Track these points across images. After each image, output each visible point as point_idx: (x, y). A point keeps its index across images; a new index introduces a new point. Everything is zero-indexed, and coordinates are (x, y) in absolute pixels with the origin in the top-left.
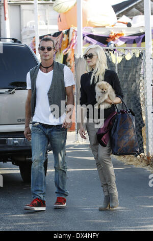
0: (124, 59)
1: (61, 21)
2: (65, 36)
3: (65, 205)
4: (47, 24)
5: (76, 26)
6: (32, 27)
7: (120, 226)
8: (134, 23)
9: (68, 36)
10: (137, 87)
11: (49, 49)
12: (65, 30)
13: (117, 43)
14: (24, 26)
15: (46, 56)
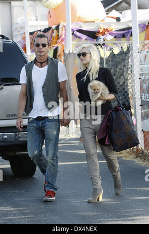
0: (112, 53)
1: (50, 17)
2: (55, 31)
3: (54, 198)
4: (37, 20)
5: (65, 22)
6: (22, 23)
7: (108, 218)
8: (124, 17)
9: (58, 32)
10: (126, 80)
11: (44, 45)
12: (55, 26)
13: (107, 38)
14: (15, 23)
15: (41, 52)
